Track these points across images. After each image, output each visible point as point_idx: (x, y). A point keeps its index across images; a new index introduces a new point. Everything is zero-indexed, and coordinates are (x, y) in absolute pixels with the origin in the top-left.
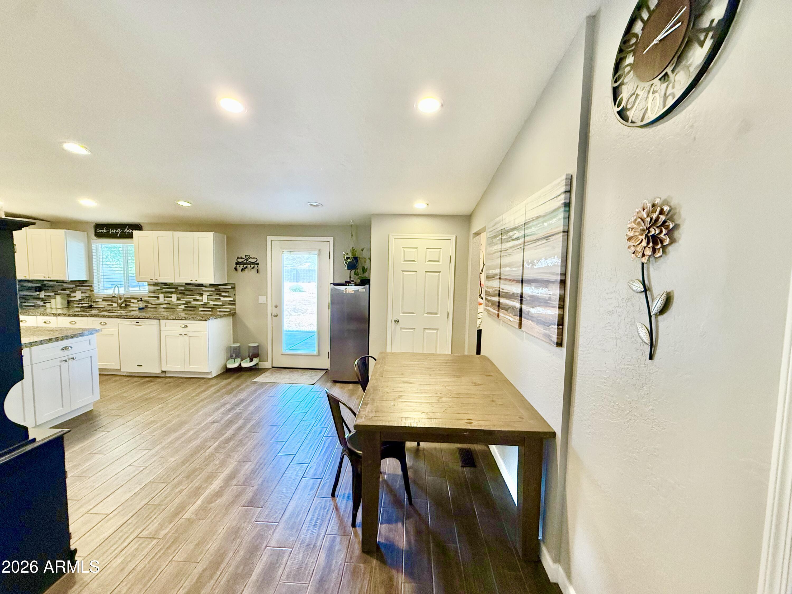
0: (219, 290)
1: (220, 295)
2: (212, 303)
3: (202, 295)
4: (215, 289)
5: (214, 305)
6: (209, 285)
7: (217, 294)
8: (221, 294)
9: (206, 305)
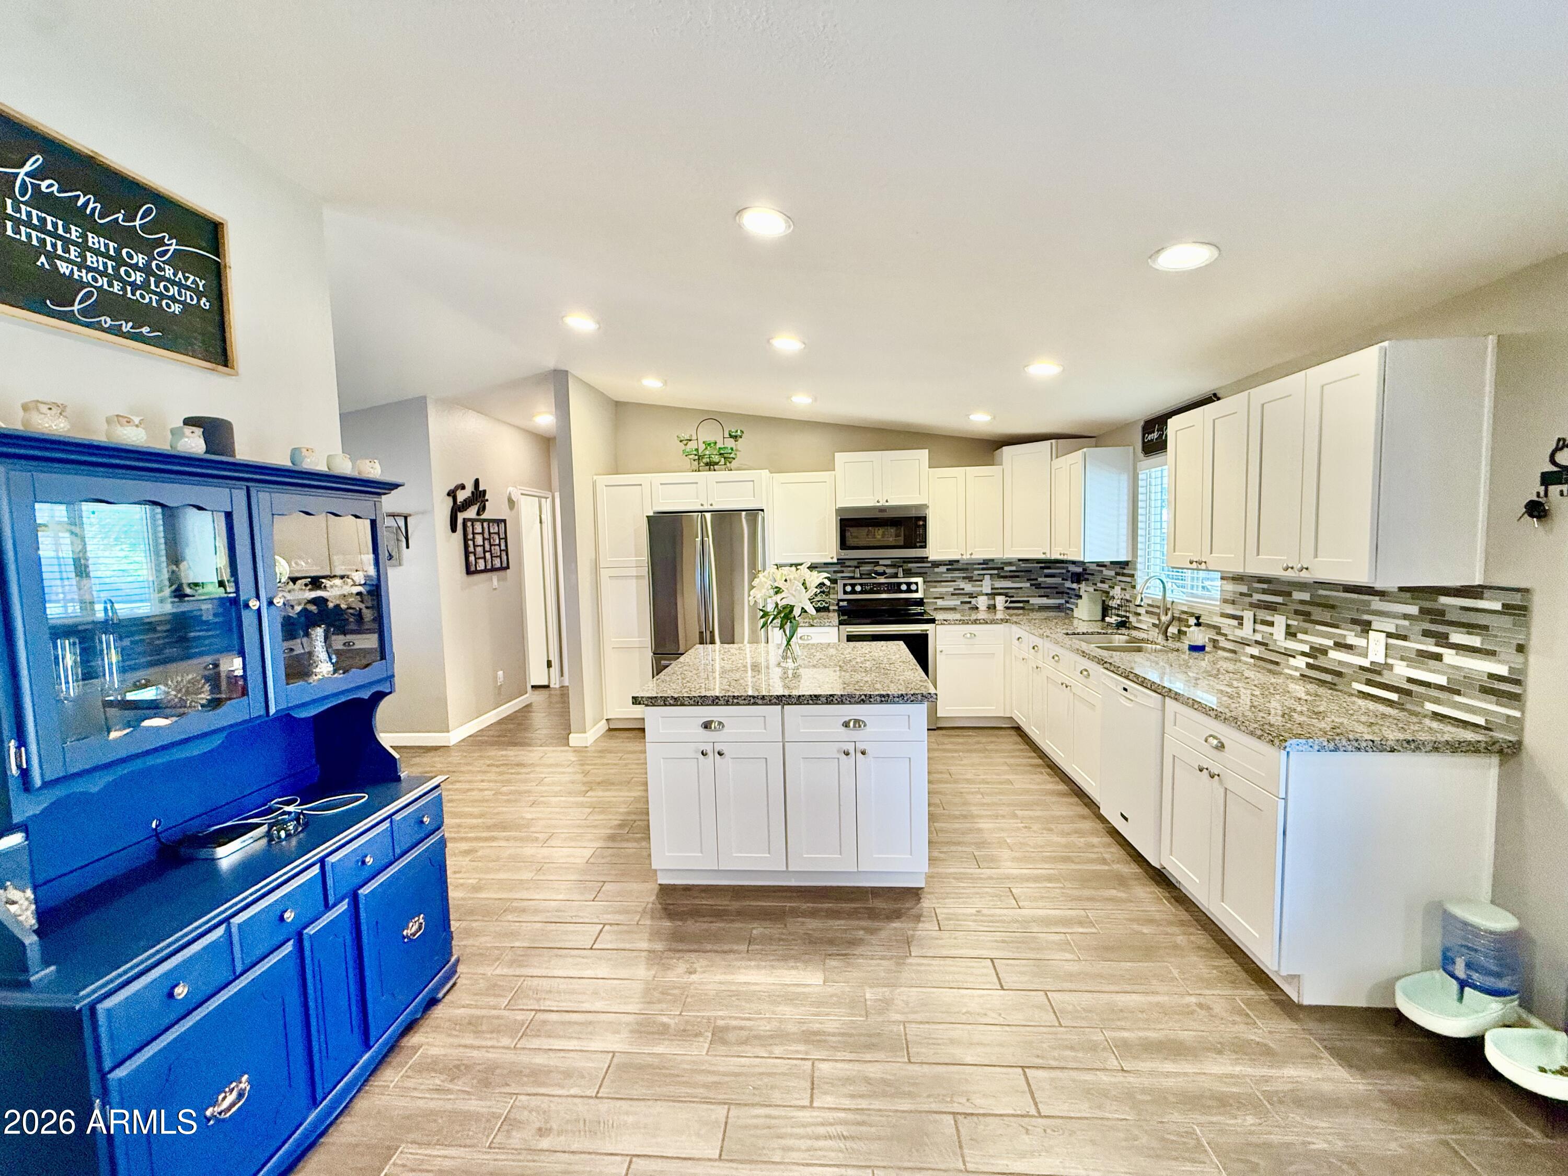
0: (1438, 616)
1: (1442, 639)
2: (1402, 671)
3: (1366, 627)
4: (1422, 611)
5: (1410, 680)
6: (1396, 590)
7: (1426, 633)
8: (1446, 636)
9: (1379, 673)
